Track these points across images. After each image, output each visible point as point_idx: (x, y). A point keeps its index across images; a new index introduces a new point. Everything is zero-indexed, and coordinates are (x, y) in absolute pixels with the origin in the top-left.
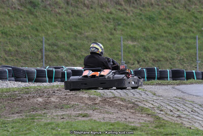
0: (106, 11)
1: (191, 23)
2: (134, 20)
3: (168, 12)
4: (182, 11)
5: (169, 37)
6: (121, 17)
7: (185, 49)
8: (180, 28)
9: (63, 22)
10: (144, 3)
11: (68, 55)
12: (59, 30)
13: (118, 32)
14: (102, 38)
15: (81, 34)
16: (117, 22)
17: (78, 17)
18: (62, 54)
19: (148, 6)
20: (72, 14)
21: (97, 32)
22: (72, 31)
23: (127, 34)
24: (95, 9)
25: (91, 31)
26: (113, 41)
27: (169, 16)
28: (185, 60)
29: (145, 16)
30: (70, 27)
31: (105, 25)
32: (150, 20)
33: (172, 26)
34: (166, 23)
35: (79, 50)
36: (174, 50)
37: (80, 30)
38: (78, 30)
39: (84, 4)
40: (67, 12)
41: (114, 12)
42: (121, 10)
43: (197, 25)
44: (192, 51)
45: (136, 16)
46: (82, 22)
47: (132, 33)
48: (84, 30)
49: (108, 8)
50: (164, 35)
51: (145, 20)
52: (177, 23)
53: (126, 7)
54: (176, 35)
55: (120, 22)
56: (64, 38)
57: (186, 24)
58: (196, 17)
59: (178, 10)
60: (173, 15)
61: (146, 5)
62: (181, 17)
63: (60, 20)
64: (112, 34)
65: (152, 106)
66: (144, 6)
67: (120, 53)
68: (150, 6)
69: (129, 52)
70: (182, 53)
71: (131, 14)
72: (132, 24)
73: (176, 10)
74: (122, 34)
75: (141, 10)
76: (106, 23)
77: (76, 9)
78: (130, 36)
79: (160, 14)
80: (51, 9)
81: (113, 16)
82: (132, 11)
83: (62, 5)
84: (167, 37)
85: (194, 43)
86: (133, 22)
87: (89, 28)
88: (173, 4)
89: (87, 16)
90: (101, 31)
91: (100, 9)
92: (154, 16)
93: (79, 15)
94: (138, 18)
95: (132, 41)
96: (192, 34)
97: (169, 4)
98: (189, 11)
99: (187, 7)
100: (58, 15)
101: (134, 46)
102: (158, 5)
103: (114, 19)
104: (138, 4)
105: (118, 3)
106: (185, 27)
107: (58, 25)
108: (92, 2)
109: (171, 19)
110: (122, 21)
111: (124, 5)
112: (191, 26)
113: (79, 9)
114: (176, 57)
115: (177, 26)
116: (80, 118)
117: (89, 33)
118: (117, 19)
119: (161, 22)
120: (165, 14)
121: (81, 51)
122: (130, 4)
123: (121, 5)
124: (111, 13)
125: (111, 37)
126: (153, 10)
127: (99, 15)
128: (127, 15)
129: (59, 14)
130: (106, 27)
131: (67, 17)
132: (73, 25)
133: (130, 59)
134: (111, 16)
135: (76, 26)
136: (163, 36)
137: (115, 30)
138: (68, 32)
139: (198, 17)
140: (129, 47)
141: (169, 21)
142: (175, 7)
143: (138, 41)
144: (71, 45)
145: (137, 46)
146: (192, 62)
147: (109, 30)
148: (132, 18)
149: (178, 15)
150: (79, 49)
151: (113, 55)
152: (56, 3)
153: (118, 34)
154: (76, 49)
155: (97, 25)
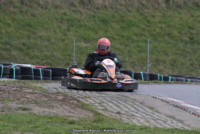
0: (60, 12)
1: (144, 26)
2: (87, 22)
3: (121, 15)
4: (135, 14)
5: (121, 40)
6: (75, 19)
7: (137, 52)
8: (133, 31)
9: (17, 21)
10: (98, 6)
11: (20, 54)
12: (13, 29)
13: (71, 33)
14: (55, 38)
15: (34, 33)
16: (71, 23)
17: (32, 17)
18: (15, 53)
19: (102, 8)
20: (26, 14)
21: (51, 32)
22: (26, 30)
23: (80, 36)
24: (49, 10)
25: (45, 31)
26: (67, 41)
27: (122, 19)
28: (137, 63)
29: (98, 18)
30: (24, 27)
31: (59, 26)
32: (103, 22)
33: (125, 29)
34: (119, 26)
35: (31, 50)
36: (126, 53)
37: (34, 30)
38: (31, 29)
39: (39, 4)
40: (22, 12)
41: (68, 13)
42: (75, 12)
43: (149, 29)
44: (143, 54)
45: (89, 18)
46: (36, 22)
47: (85, 35)
48: (38, 30)
49: (62, 8)
50: (117, 37)
51: (98, 23)
52: (130, 26)
53: (80, 9)
54: (129, 38)
55: (73, 24)
56: (18, 38)
57: (139, 27)
58: (149, 22)
59: (131, 14)
60: (126, 18)
61: (100, 7)
62: (134, 20)
63: (14, 19)
64: (65, 35)
65: (93, 102)
66: (98, 8)
67: (72, 54)
68: (104, 9)
69: (81, 53)
70: (133, 55)
71: (85, 16)
72: (86, 26)
73: (129, 13)
74: (76, 35)
75: (95, 12)
76: (60, 24)
77: (30, 8)
78: (83, 37)
79: (113, 16)
80: (5, 8)
81: (67, 17)
82: (86, 12)
83: (17, 4)
84: (120, 39)
85: (146, 47)
86: (87, 23)
87: (43, 28)
88: (126, 7)
89: (41, 16)
90: (55, 31)
91: (54, 10)
92: (107, 18)
93: (32, 15)
94: (91, 20)
95: (85, 43)
96: (144, 38)
97: (123, 8)
98: (142, 14)
99: (140, 11)
100: (12, 14)
101: (87, 48)
102: (112, 8)
103: (68, 20)
104: (92, 6)
105: (72, 5)
106: (137, 30)
107: (12, 24)
108: (47, 2)
109: (124, 22)
110: (76, 22)
111: (78, 7)
112: (144, 30)
113: (33, 9)
114: (127, 60)
115: (130, 29)
116: (20, 111)
117: (43, 33)
118: (71, 20)
119: (114, 25)
120: (118, 18)
121: (34, 51)
122: (84, 6)
123: (75, 6)
124: (65, 14)
125: (63, 37)
126: (107, 13)
127: (53, 15)
128: (80, 17)
129: (13, 12)
130: (59, 27)
131: (21, 16)
132: (27, 25)
133: (83, 60)
134: (65, 17)
135: (30, 26)
136: (115, 39)
137: (68, 31)
138: (22, 32)
139: (151, 21)
140: (81, 49)
141: (122, 23)
142: (129, 11)
143: (91, 43)
144: (24, 44)
145: (89, 48)
146: (143, 65)
147: (63, 31)
148: (86, 20)
149: (131, 18)
150: (33, 48)
151: (66, 55)
152: (11, 3)
153: (71, 35)
154: (29, 48)
155: (51, 26)
